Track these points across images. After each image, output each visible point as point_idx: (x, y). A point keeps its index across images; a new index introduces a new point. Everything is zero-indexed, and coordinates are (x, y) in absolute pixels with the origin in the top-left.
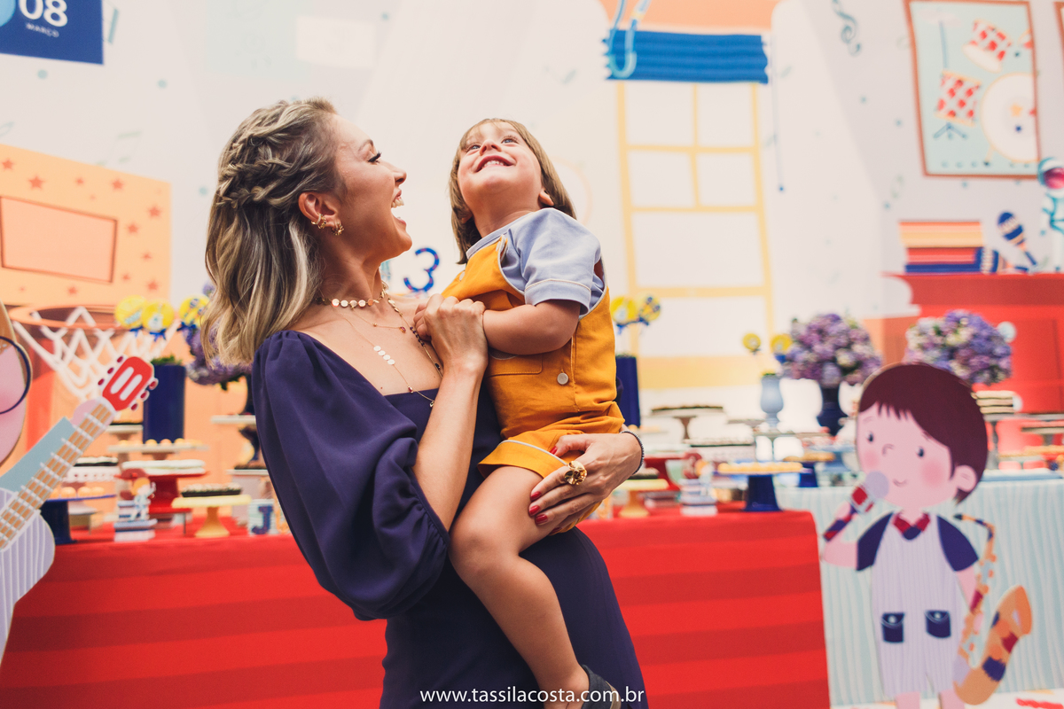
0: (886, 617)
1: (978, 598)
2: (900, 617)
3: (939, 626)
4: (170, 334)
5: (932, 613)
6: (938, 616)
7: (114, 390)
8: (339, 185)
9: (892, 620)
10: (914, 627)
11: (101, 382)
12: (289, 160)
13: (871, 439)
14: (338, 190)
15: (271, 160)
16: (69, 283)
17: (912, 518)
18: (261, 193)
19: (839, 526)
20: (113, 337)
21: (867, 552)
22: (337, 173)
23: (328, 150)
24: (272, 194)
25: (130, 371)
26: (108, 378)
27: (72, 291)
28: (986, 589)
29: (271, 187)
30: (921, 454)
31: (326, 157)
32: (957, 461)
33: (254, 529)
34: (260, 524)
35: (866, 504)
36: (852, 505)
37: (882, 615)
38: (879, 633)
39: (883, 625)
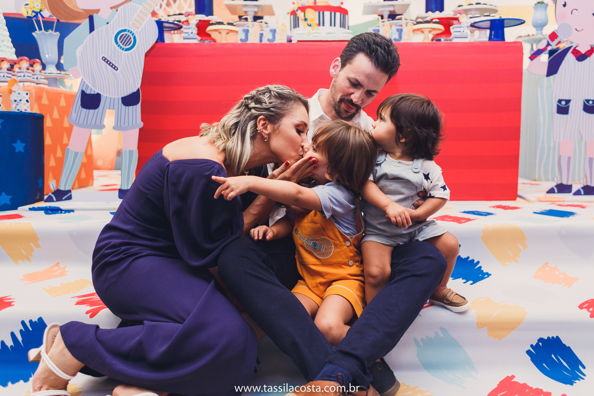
0: (560, 101)
2: (568, 101)
3: (591, 108)
5: (588, 101)
6: (591, 102)
8: (278, 124)
9: (563, 103)
10: (576, 107)
12: (270, 103)
13: (565, 5)
14: (276, 126)
15: (265, 98)
17: (583, 49)
18: (253, 105)
22: (281, 121)
23: (286, 111)
24: (254, 108)
29: (257, 106)
31: (283, 112)
33: (241, 40)
34: (243, 37)
35: (556, 41)
36: (548, 42)
37: (557, 100)
38: (555, 109)
39: (558, 106)
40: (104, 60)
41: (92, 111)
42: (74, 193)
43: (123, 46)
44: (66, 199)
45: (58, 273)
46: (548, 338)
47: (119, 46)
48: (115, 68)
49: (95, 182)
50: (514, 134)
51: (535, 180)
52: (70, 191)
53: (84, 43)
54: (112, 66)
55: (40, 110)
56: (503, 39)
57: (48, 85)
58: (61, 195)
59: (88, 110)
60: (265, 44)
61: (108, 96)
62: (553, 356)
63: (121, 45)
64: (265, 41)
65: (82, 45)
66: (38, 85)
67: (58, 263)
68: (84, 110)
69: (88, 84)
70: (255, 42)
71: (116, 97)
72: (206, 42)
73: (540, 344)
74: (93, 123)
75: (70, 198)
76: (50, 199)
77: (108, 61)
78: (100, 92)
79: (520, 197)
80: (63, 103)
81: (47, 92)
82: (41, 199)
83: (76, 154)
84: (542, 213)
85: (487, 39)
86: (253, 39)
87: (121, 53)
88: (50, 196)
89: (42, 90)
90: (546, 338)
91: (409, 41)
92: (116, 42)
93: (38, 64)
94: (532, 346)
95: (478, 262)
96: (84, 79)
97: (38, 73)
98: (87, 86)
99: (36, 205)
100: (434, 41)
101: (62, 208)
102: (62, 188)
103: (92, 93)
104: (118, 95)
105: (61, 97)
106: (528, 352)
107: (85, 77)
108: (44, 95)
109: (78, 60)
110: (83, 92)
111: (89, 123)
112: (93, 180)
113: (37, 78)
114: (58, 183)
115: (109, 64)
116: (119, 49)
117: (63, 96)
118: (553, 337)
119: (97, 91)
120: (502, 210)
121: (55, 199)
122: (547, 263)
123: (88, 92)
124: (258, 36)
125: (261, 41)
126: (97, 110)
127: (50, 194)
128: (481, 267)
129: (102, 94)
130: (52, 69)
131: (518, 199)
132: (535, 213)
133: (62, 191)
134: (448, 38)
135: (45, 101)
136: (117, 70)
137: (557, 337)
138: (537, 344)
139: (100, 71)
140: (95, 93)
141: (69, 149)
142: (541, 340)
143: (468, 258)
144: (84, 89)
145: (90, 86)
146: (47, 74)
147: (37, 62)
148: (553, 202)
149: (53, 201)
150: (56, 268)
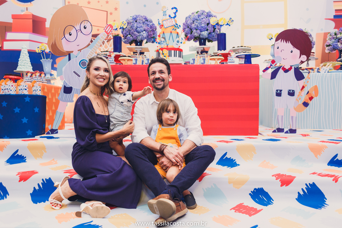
0: (277, 90)
1: (303, 87)
2: (281, 91)
3: (291, 93)
4: (118, 29)
5: (290, 90)
6: (291, 91)
7: (107, 31)
9: (279, 91)
10: (285, 93)
11: (104, 29)
13: (278, 48)
16: (98, 28)
17: (287, 67)
19: (267, 69)
20: (108, 41)
21: (274, 75)
25: (109, 27)
26: (105, 28)
27: (98, 30)
28: (306, 85)
30: (292, 52)
32: (301, 54)
33: (134, 63)
34: (135, 62)
35: (275, 64)
36: (271, 64)
37: (276, 90)
38: (275, 94)
39: (276, 92)
40: (74, 73)
41: (68, 95)
42: (59, 131)
43: (83, 67)
44: (55, 133)
45: (54, 163)
46: (258, 188)
47: (81, 66)
48: (79, 76)
49: (65, 128)
50: (256, 105)
51: (273, 128)
52: (57, 130)
53: (66, 65)
54: (77, 75)
55: (43, 94)
56: (251, 63)
57: (47, 83)
58: (53, 131)
59: (66, 94)
60: (144, 65)
61: (75, 88)
62: (260, 196)
63: (82, 66)
64: (144, 64)
65: (65, 66)
66: (43, 83)
67: (54, 159)
68: (65, 94)
69: (67, 83)
70: (140, 64)
71: (79, 88)
72: (118, 64)
73: (255, 191)
74: (68, 100)
75: (57, 133)
76: (48, 133)
77: (76, 73)
78: (72, 86)
79: (260, 134)
80: (53, 91)
81: (47, 86)
82: (44, 133)
83: (61, 113)
84: (266, 140)
85: (243, 63)
86: (139, 63)
87: (82, 70)
88: (48, 132)
89: (45, 85)
90: (257, 188)
91: (208, 64)
92: (80, 65)
93: (43, 74)
94: (251, 191)
95: (235, 160)
96: (65, 81)
97: (43, 78)
98: (67, 84)
99: (43, 136)
100: (220, 64)
101: (54, 137)
102: (54, 128)
103: (69, 87)
104: (80, 88)
105: (52, 88)
106: (250, 194)
107: (66, 80)
108: (46, 87)
109: (63, 72)
110: (65, 86)
111: (67, 100)
112: (64, 127)
113: (42, 80)
114: (52, 126)
115: (76, 74)
116: (81, 68)
117: (53, 88)
118: (260, 188)
119: (71, 86)
120: (249, 139)
121: (50, 133)
122: (265, 160)
123: (67, 86)
124: (141, 62)
125: (143, 64)
126: (70, 94)
127: (48, 131)
128: (236, 162)
129: (73, 87)
130: (48, 76)
131: (259, 135)
132: (263, 140)
133: (54, 130)
134: (227, 62)
135: (46, 90)
136: (80, 77)
137: (262, 188)
138: (254, 191)
139: (72, 78)
140: (70, 87)
141: (57, 111)
142: (255, 189)
143: (231, 158)
144: (65, 85)
145: (68, 84)
146: (46, 78)
147: (43, 73)
148: (274, 136)
149: (50, 134)
150: (53, 161)
